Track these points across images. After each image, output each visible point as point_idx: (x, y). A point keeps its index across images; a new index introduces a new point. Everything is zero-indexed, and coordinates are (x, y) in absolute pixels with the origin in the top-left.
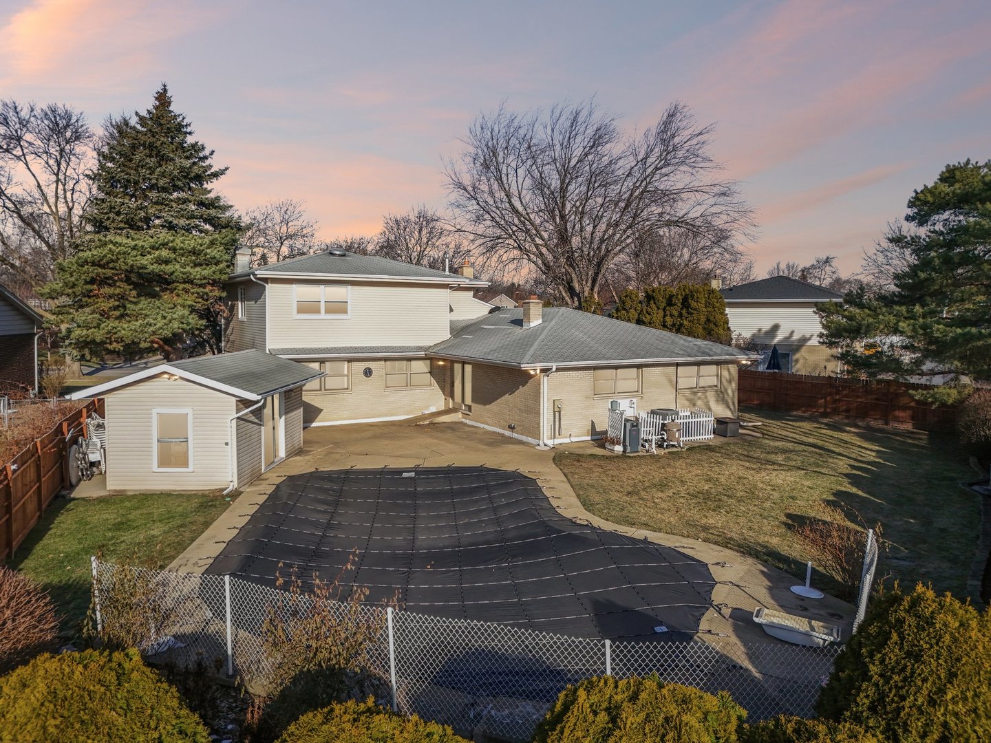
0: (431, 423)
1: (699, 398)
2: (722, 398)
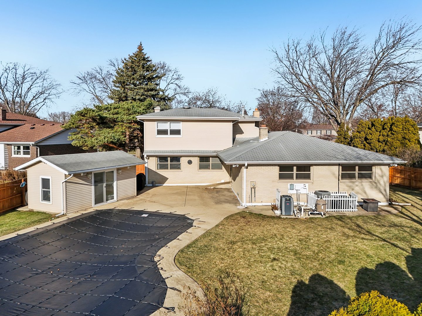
0: (214, 188)
1: (357, 186)
2: (376, 186)
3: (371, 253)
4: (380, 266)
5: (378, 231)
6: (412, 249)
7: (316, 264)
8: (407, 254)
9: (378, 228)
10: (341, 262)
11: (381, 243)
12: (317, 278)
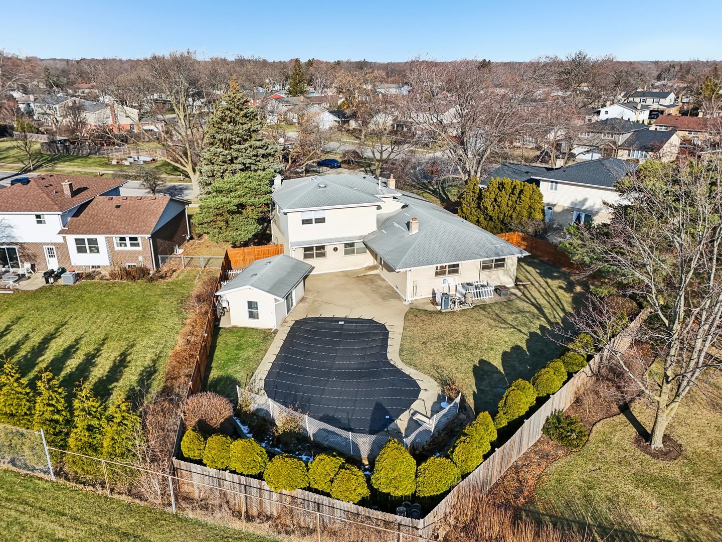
0: (364, 276)
1: (493, 274)
2: (507, 273)
3: (506, 339)
4: (512, 348)
5: (510, 318)
6: (530, 333)
7: (478, 352)
8: (527, 337)
9: (509, 316)
10: (492, 349)
11: (512, 330)
12: (482, 362)
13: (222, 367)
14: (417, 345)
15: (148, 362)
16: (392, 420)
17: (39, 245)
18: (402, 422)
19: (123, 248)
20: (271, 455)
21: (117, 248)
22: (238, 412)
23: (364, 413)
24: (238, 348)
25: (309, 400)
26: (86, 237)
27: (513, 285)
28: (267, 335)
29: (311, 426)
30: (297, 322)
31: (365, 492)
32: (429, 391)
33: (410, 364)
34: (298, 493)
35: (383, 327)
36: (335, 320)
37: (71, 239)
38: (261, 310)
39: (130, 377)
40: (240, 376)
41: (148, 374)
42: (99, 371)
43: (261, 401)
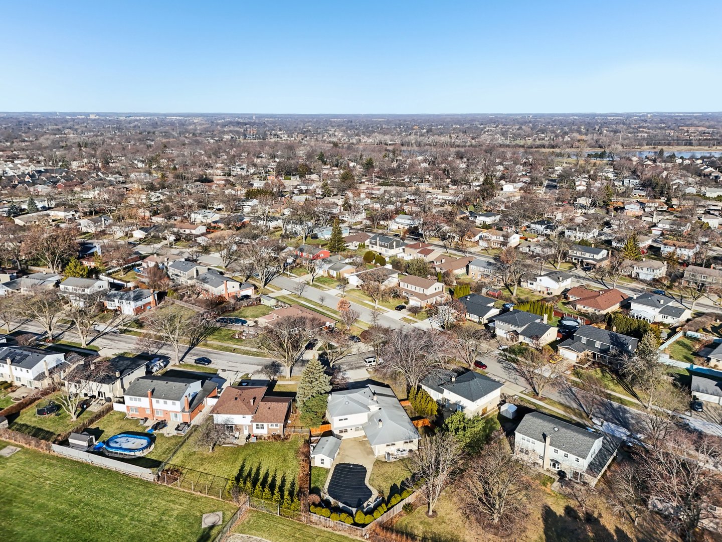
2: (414, 444)
3: (405, 475)
4: (406, 479)
5: (409, 466)
6: (414, 473)
7: (394, 481)
8: (412, 475)
10: (400, 479)
12: (394, 484)
13: (315, 483)
14: (375, 477)
15: (292, 480)
16: (362, 504)
17: (242, 425)
18: (365, 505)
19: (272, 427)
20: (332, 513)
21: (270, 427)
22: (322, 500)
23: (356, 501)
24: (318, 476)
25: (340, 496)
26: (260, 424)
27: (417, 448)
28: (327, 471)
29: (341, 505)
30: (337, 465)
31: (352, 522)
32: (375, 494)
33: (371, 485)
34: (338, 522)
35: (365, 469)
36: (349, 465)
37: (254, 424)
38: (325, 462)
39: (288, 486)
40: (320, 487)
41: (293, 484)
42: (278, 483)
43: (327, 497)
